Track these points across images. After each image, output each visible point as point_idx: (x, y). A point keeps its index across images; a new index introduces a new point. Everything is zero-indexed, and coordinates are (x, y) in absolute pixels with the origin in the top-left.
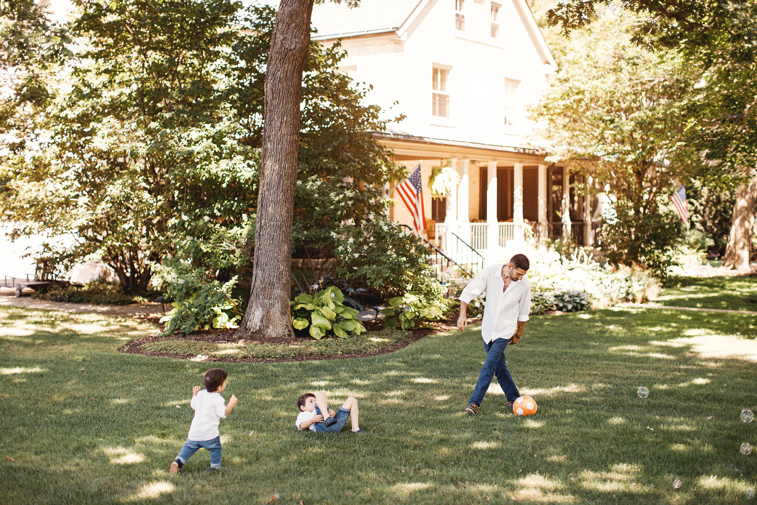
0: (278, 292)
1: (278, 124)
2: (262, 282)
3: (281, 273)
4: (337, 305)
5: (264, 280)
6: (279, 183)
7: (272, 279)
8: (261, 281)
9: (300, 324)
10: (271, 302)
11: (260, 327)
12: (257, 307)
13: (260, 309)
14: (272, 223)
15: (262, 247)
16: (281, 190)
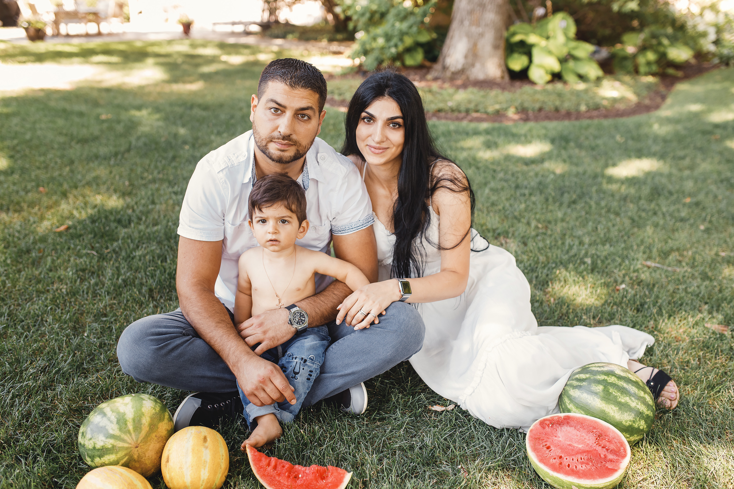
0: (490, 16)
2: (470, 2)
4: (568, 38)
9: (518, 62)
10: (480, 30)
11: (464, 65)
12: (461, 37)
13: (465, 40)
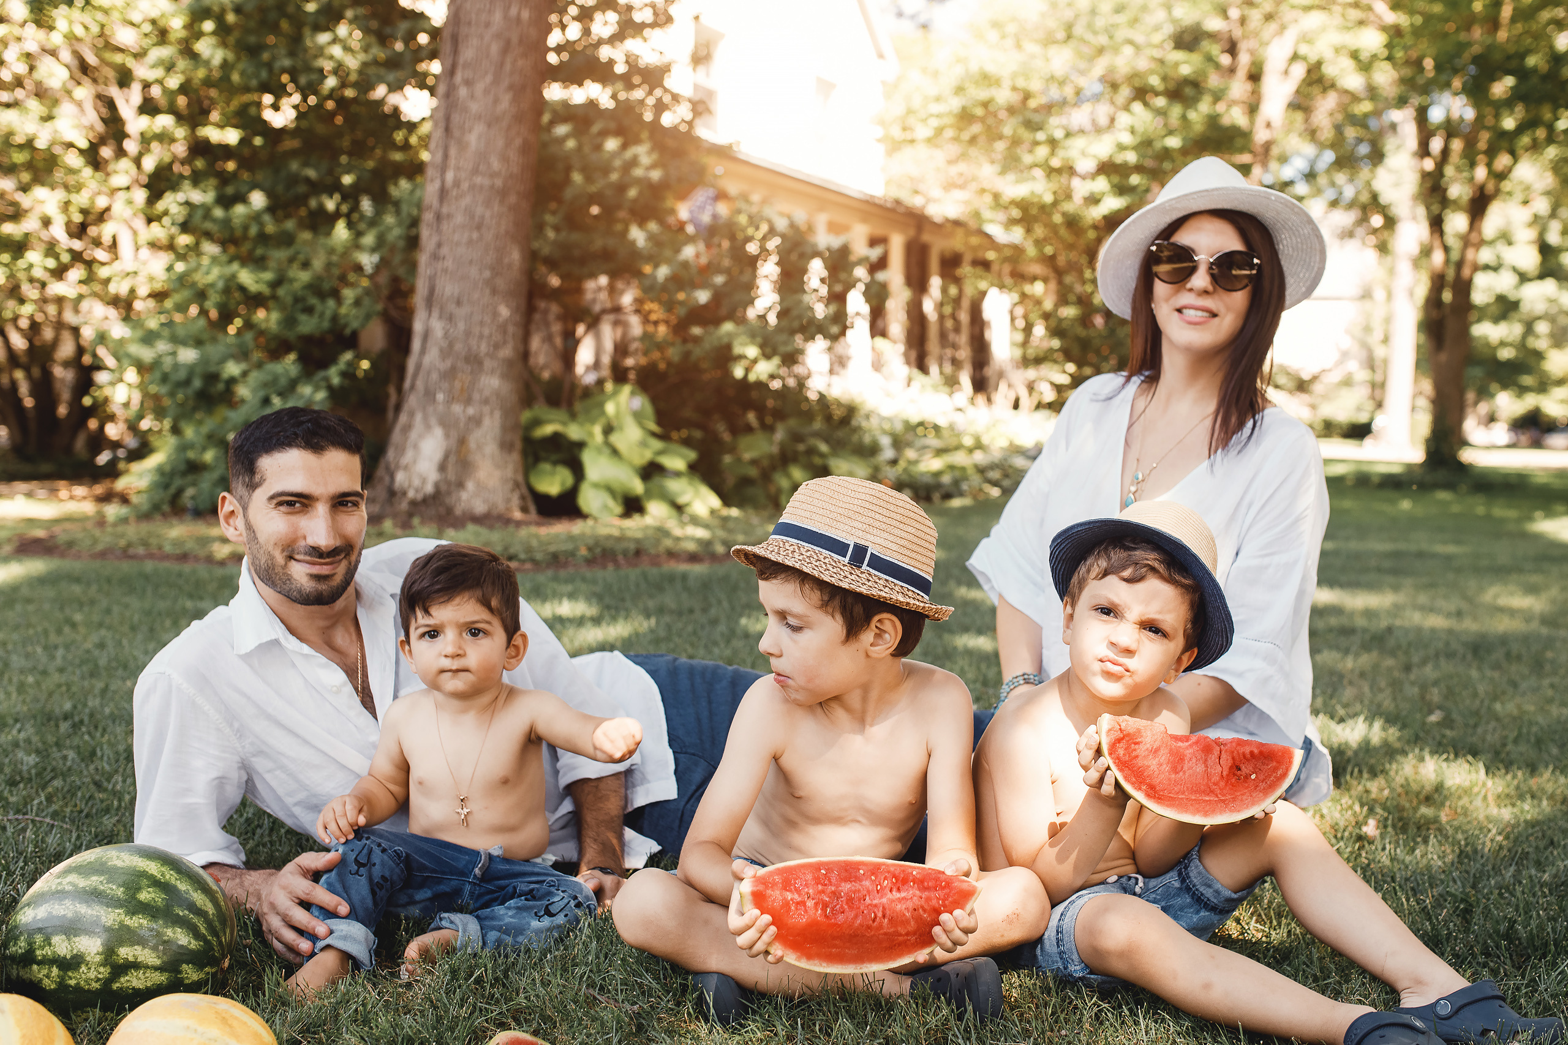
0: (491, 382)
2: (446, 352)
4: (646, 432)
5: (451, 345)
6: (502, 64)
7: (473, 342)
8: (441, 350)
9: (553, 480)
10: (471, 411)
11: (437, 485)
12: (428, 427)
13: (438, 432)
14: (478, 180)
15: (445, 251)
16: (506, 83)
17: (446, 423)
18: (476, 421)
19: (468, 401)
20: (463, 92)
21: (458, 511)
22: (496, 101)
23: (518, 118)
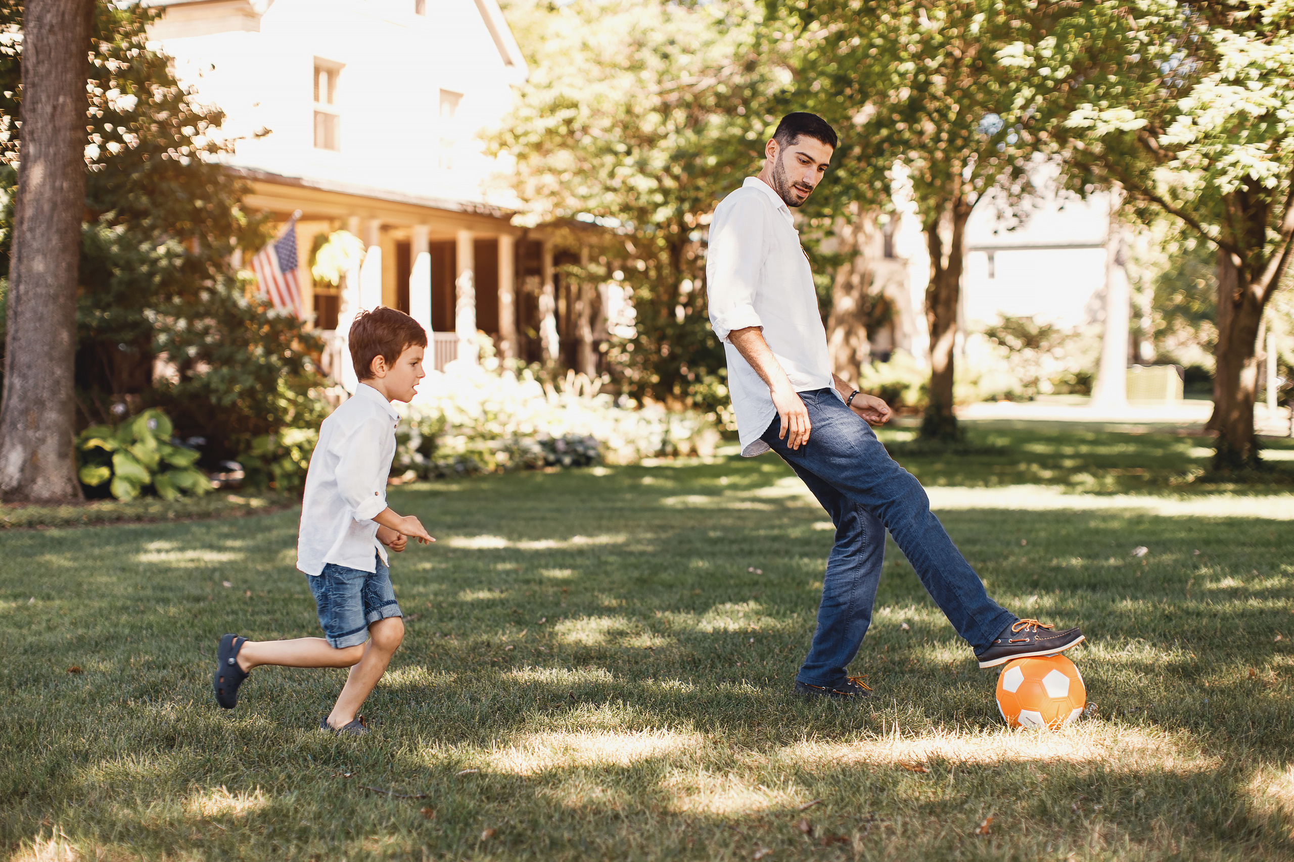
0: (52, 416)
1: (49, 109)
2: (22, 399)
3: (57, 382)
4: (161, 442)
5: (26, 394)
6: (51, 217)
7: (39, 391)
8: (20, 397)
9: (96, 475)
10: (39, 434)
11: (19, 481)
12: (13, 445)
13: (19, 448)
14: (39, 290)
15: (20, 334)
16: (54, 229)
17: (25, 442)
18: (43, 441)
19: (37, 428)
20: (28, 235)
21: (33, 495)
22: (49, 240)
23: (64, 249)
